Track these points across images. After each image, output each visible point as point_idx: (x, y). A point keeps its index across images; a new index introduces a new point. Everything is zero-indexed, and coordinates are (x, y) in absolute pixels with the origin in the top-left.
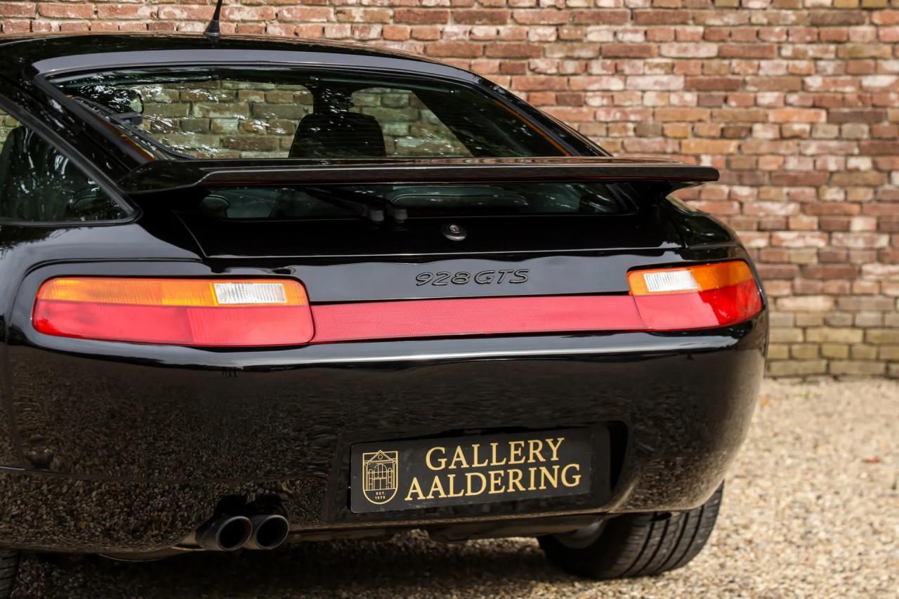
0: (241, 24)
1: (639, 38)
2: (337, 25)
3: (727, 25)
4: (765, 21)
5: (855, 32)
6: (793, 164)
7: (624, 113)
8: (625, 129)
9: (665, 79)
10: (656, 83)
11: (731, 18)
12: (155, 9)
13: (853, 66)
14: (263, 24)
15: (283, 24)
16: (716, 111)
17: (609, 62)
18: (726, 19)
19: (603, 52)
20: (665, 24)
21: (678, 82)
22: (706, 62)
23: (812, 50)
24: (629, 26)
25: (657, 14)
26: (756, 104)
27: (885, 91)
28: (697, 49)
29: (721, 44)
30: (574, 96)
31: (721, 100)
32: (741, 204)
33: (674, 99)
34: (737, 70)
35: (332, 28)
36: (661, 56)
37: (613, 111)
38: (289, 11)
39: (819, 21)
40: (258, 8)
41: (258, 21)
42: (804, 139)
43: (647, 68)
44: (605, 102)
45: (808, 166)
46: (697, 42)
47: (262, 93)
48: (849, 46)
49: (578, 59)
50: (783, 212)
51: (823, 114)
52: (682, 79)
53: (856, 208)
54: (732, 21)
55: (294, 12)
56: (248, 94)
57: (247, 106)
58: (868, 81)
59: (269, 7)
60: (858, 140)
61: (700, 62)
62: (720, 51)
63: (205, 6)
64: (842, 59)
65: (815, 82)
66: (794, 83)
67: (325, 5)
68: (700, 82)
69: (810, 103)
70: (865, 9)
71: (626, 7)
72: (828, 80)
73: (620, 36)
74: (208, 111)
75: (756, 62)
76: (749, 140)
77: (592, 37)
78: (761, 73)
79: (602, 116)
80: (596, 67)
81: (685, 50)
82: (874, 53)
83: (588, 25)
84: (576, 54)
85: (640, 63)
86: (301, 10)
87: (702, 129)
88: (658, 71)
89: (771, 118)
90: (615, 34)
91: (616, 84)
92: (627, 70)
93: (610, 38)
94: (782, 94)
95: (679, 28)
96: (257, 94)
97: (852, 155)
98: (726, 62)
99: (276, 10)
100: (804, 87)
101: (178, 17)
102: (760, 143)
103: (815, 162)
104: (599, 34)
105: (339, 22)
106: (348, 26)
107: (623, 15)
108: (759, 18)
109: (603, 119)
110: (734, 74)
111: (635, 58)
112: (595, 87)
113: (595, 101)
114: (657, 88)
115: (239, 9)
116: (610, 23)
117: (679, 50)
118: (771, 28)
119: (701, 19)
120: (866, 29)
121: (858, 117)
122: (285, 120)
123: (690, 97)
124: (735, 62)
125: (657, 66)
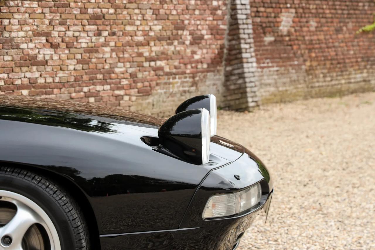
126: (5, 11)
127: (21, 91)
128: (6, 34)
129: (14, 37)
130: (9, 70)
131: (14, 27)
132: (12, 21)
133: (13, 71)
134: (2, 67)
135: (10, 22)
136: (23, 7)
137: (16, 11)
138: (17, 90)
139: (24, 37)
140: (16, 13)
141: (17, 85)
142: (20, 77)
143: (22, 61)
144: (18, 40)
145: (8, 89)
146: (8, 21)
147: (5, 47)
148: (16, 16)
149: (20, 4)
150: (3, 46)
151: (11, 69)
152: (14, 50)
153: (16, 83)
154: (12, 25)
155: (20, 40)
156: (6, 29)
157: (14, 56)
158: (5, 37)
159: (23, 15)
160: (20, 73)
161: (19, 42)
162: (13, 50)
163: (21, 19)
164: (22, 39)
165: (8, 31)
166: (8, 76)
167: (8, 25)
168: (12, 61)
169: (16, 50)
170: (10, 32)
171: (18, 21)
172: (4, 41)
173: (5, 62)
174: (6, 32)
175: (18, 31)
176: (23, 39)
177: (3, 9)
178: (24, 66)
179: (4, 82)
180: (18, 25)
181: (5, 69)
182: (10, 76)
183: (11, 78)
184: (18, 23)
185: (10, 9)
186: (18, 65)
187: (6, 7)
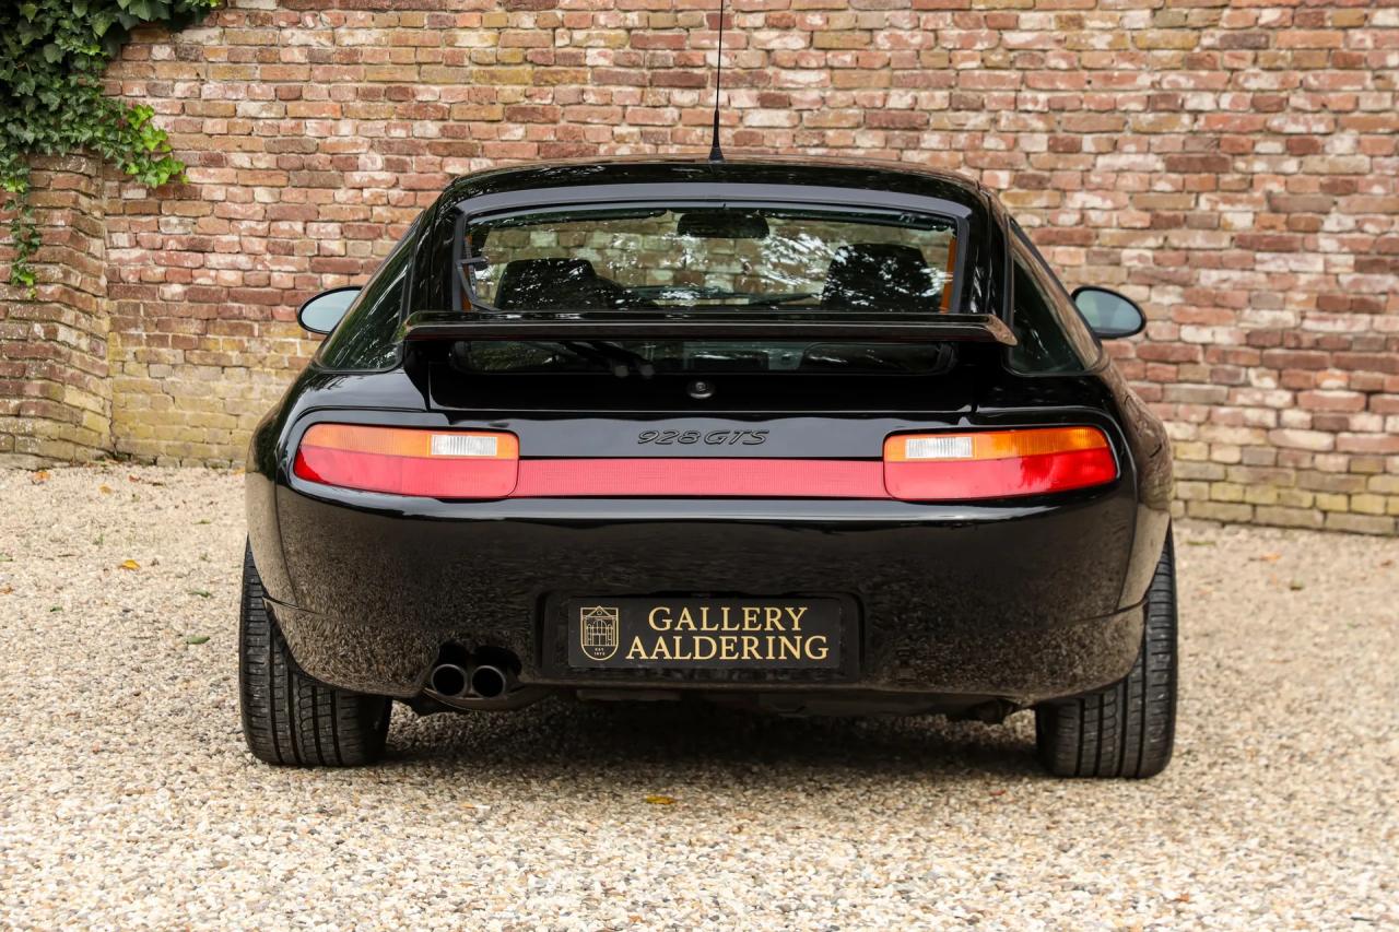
0: (1259, 95)
2: (1376, 94)
12: (1157, 76)
14: (1284, 94)
15: (1309, 94)
35: (1367, 98)
38: (1316, 77)
40: (1279, 74)
41: (1279, 91)
47: (1282, 178)
55: (1322, 78)
56: (1263, 180)
57: (1263, 197)
59: (1291, 72)
63: (1215, 73)
67: (1360, 69)
74: (1217, 203)
86: (1332, 76)
96: (1274, 180)
99: (1300, 75)
101: (1183, 86)
105: (1379, 90)
106: (1388, 95)
115: (1256, 76)
122: (1310, 215)
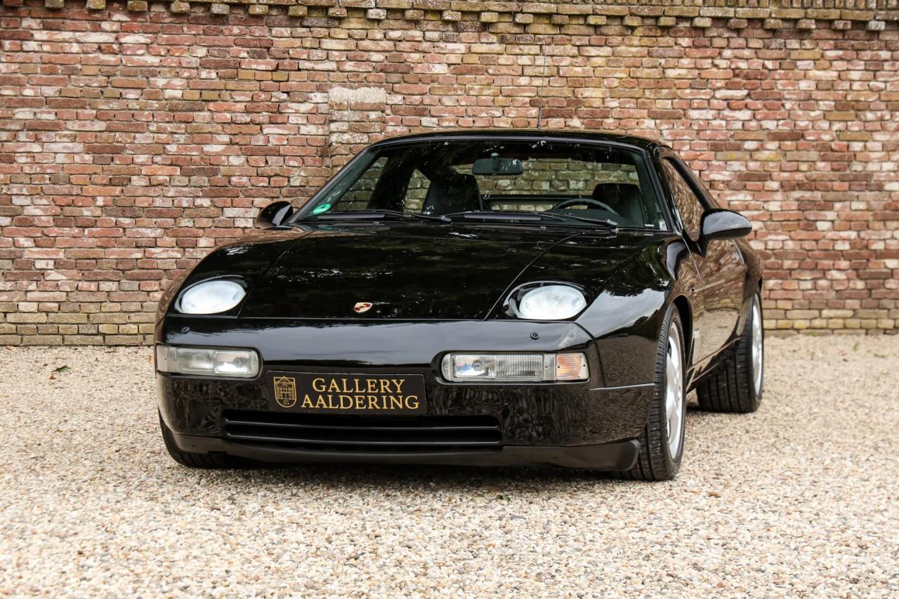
1: (52, 117)
3: (112, 109)
4: (138, 107)
5: (198, 115)
6: (158, 202)
7: (42, 167)
8: (44, 179)
9: (70, 145)
10: (64, 148)
11: (115, 105)
13: (197, 138)
16: (106, 167)
17: (31, 133)
18: (111, 106)
19: (27, 126)
20: (70, 108)
21: (79, 147)
22: (98, 134)
23: (170, 127)
24: (44, 109)
25: (64, 101)
26: (133, 162)
27: (218, 154)
28: (92, 125)
29: (108, 122)
30: (7, 156)
31: (109, 160)
32: (124, 229)
33: (77, 159)
34: (120, 139)
36: (67, 129)
37: (35, 166)
39: (174, 109)
42: (166, 186)
43: (57, 137)
44: (29, 160)
45: (168, 204)
46: (93, 121)
48: (194, 124)
49: (9, 130)
50: (153, 235)
51: (178, 169)
52: (82, 145)
53: (201, 231)
54: (115, 107)
58: (207, 148)
60: (201, 187)
61: (94, 134)
62: (108, 126)
64: (190, 133)
65: (172, 148)
66: (158, 149)
68: (95, 147)
69: (169, 162)
70: (204, 101)
71: (43, 96)
72: (180, 146)
73: (38, 116)
75: (133, 135)
76: (129, 186)
77: (18, 116)
78: (136, 142)
79: (27, 169)
80: (22, 136)
81: (84, 126)
82: (211, 130)
83: (16, 108)
84: (8, 127)
85: (53, 134)
87: (96, 178)
88: (65, 139)
89: (143, 172)
90: (35, 114)
91: (36, 148)
92: (44, 139)
93: (30, 116)
94: (151, 156)
95: (79, 111)
97: (198, 197)
98: (112, 134)
100: (165, 152)
102: (136, 188)
103: (173, 201)
104: (24, 114)
107: (40, 101)
108: (135, 105)
109: (27, 172)
110: (118, 142)
111: (49, 131)
112: (22, 150)
113: (22, 160)
114: (65, 151)
116: (31, 107)
117: (80, 126)
118: (141, 112)
119: (95, 105)
120: (206, 114)
121: (201, 171)
123: (88, 158)
124: (117, 134)
125: (65, 136)
126: (856, 129)
127: (883, 261)
128: (857, 167)
129: (873, 171)
130: (861, 225)
131: (873, 155)
132: (869, 144)
133: (868, 227)
134: (847, 221)
135: (865, 147)
136: (894, 122)
137: (879, 128)
138: (876, 258)
139: (894, 172)
140: (879, 131)
141: (875, 250)
142: (882, 238)
143: (888, 212)
144: (881, 177)
145: (858, 256)
146: (861, 144)
147: (853, 187)
148: (878, 136)
149: (888, 117)
150: (850, 185)
151: (866, 223)
152: (873, 193)
153: (874, 247)
154: (870, 151)
155: (885, 176)
156: (858, 158)
157: (872, 203)
158: (855, 171)
159: (892, 135)
160: (884, 231)
161: (883, 179)
162: (868, 193)
163: (888, 141)
164: (888, 175)
165: (861, 161)
166: (859, 235)
167: (861, 151)
168: (868, 210)
169: (877, 193)
170: (867, 162)
171: (883, 145)
172: (851, 177)
173: (853, 213)
174: (857, 163)
175: (881, 161)
176: (892, 174)
177: (852, 125)
178: (892, 220)
179: (850, 244)
180: (883, 150)
181: (852, 223)
182: (863, 234)
183: (863, 239)
184: (880, 149)
185: (867, 124)
186: (880, 218)
187: (859, 123)
